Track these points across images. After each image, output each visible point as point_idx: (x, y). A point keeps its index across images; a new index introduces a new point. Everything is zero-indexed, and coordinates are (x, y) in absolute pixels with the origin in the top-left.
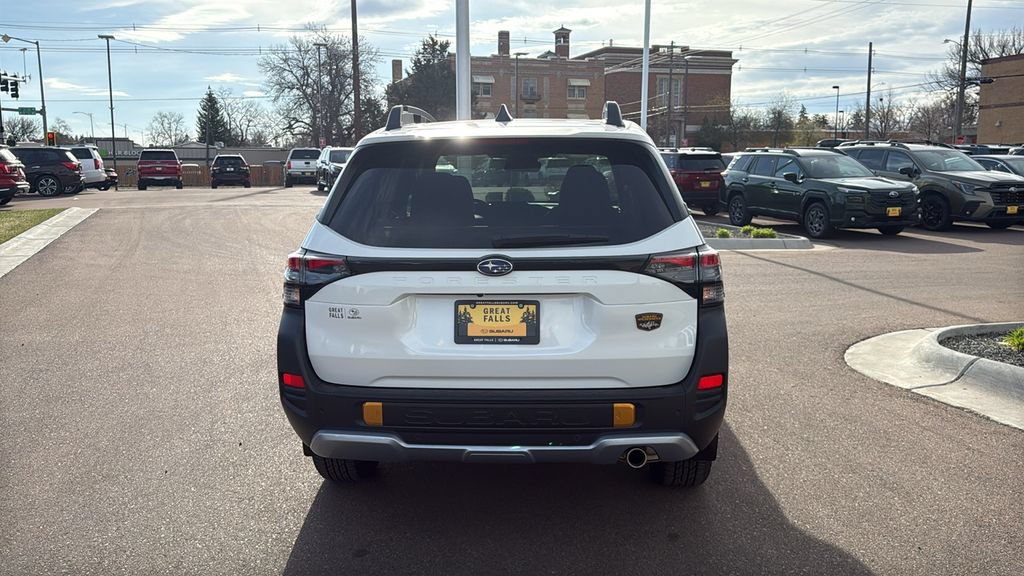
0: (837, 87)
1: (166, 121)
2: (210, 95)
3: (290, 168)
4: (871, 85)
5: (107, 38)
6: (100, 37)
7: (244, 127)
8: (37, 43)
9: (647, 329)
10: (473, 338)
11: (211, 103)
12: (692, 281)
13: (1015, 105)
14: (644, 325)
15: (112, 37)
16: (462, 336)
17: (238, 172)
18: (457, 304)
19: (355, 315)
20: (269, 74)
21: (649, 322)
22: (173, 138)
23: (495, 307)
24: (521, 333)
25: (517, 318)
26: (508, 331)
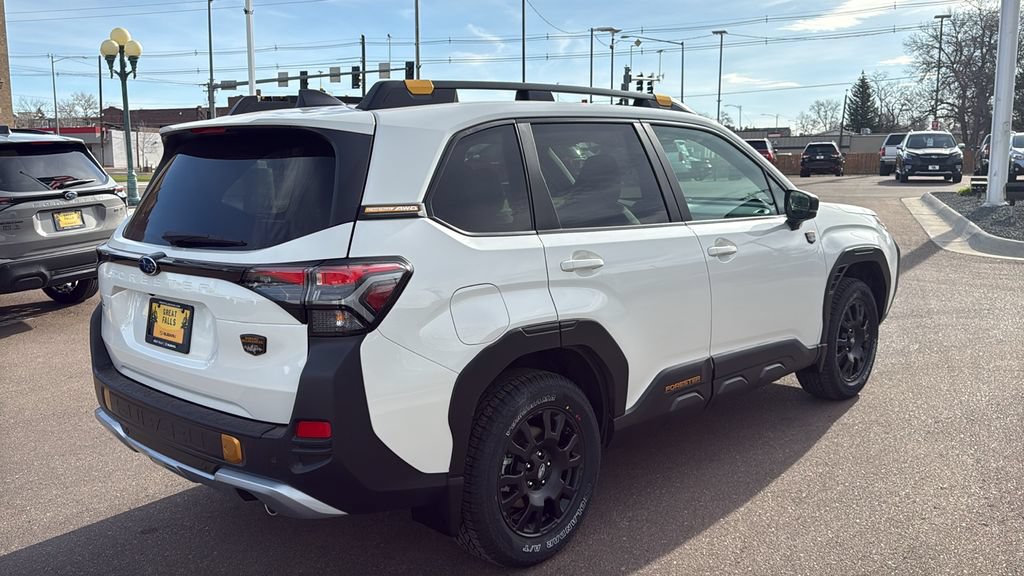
1: (823, 109)
2: (863, 81)
3: (884, 154)
5: (721, 33)
6: (714, 33)
7: (897, 111)
8: (682, 44)
9: (251, 353)
10: (154, 338)
11: (863, 89)
12: (298, 302)
14: (248, 348)
15: (724, 32)
17: (829, 160)
18: (151, 301)
20: (916, 53)
21: (256, 345)
22: (828, 126)
23: (169, 308)
24: (179, 340)
25: (179, 324)
26: (173, 336)
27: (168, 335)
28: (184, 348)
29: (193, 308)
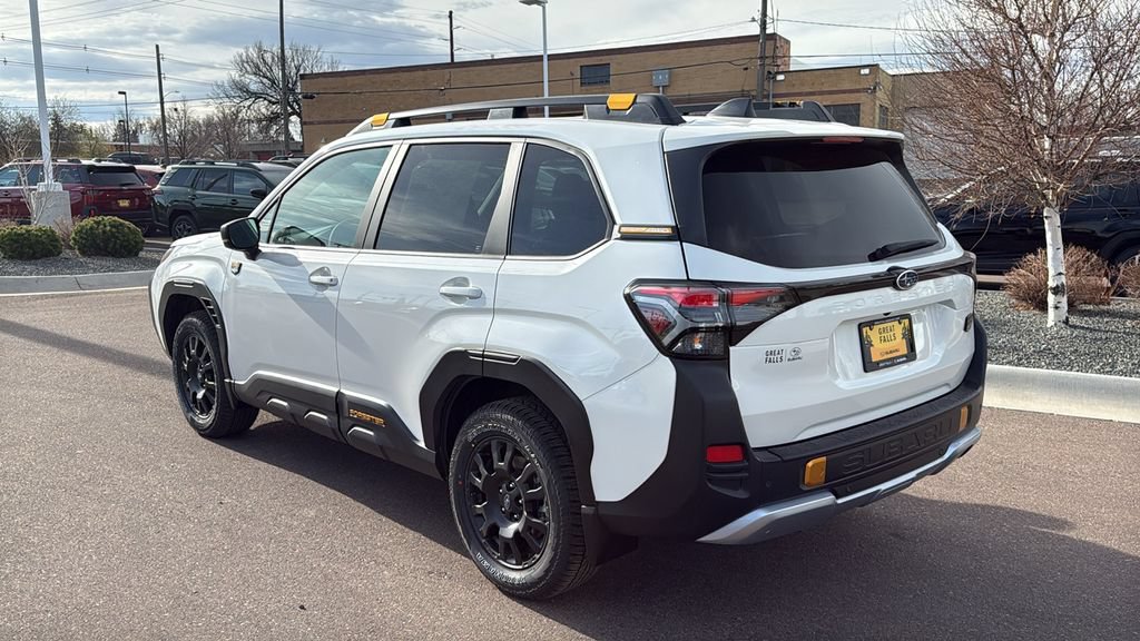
0: (124, 93)
4: (164, 94)
10: (878, 363)
13: (337, 122)
16: (869, 365)
18: (860, 327)
19: (796, 356)
23: (885, 325)
24: (904, 351)
25: (899, 335)
26: (897, 351)
27: (891, 352)
28: (911, 354)
29: (908, 317)
